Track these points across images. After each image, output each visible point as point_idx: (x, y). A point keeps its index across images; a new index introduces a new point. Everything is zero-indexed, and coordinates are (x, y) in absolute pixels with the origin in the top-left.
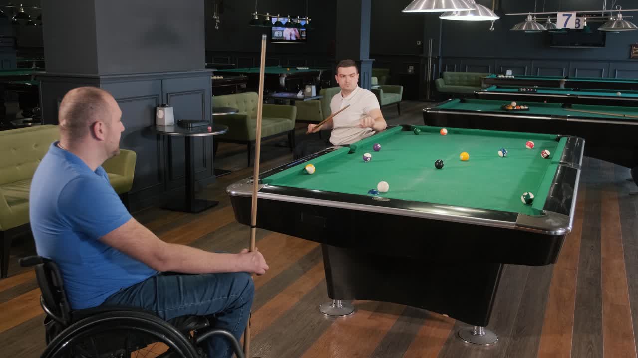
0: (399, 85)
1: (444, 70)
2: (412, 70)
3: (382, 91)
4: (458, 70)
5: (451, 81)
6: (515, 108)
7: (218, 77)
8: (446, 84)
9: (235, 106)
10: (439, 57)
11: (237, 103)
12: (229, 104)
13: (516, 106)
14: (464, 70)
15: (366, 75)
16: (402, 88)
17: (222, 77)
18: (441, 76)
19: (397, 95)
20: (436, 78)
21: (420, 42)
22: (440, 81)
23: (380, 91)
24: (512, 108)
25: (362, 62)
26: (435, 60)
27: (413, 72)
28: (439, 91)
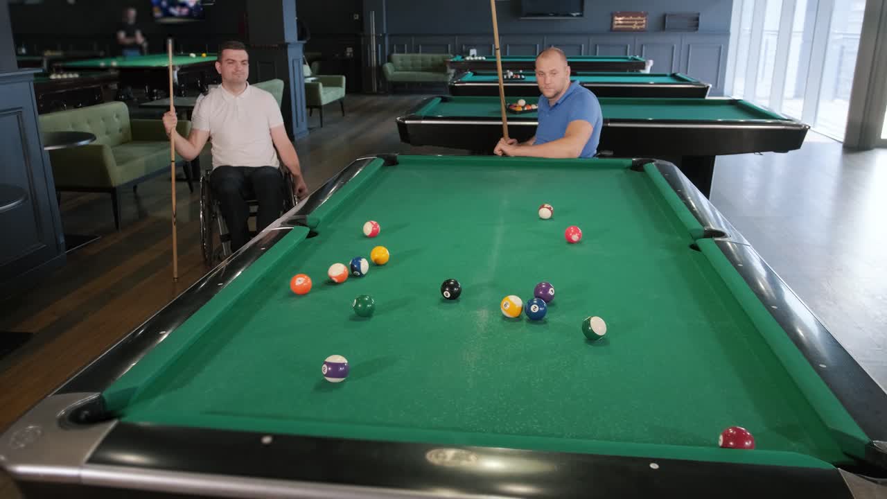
0: (339, 74)
1: (392, 51)
2: (350, 53)
3: (321, 85)
4: (409, 52)
5: (402, 65)
6: (526, 109)
7: (71, 76)
8: (395, 71)
9: (87, 129)
10: (384, 35)
11: (89, 122)
12: (73, 126)
13: (526, 105)
14: (417, 52)
15: (296, 65)
16: (344, 78)
17: (76, 76)
18: (390, 60)
19: (340, 89)
20: (383, 63)
21: (358, 16)
22: (388, 67)
23: (318, 85)
24: (521, 109)
25: (289, 46)
26: (380, 40)
27: (352, 55)
28: (389, 79)
